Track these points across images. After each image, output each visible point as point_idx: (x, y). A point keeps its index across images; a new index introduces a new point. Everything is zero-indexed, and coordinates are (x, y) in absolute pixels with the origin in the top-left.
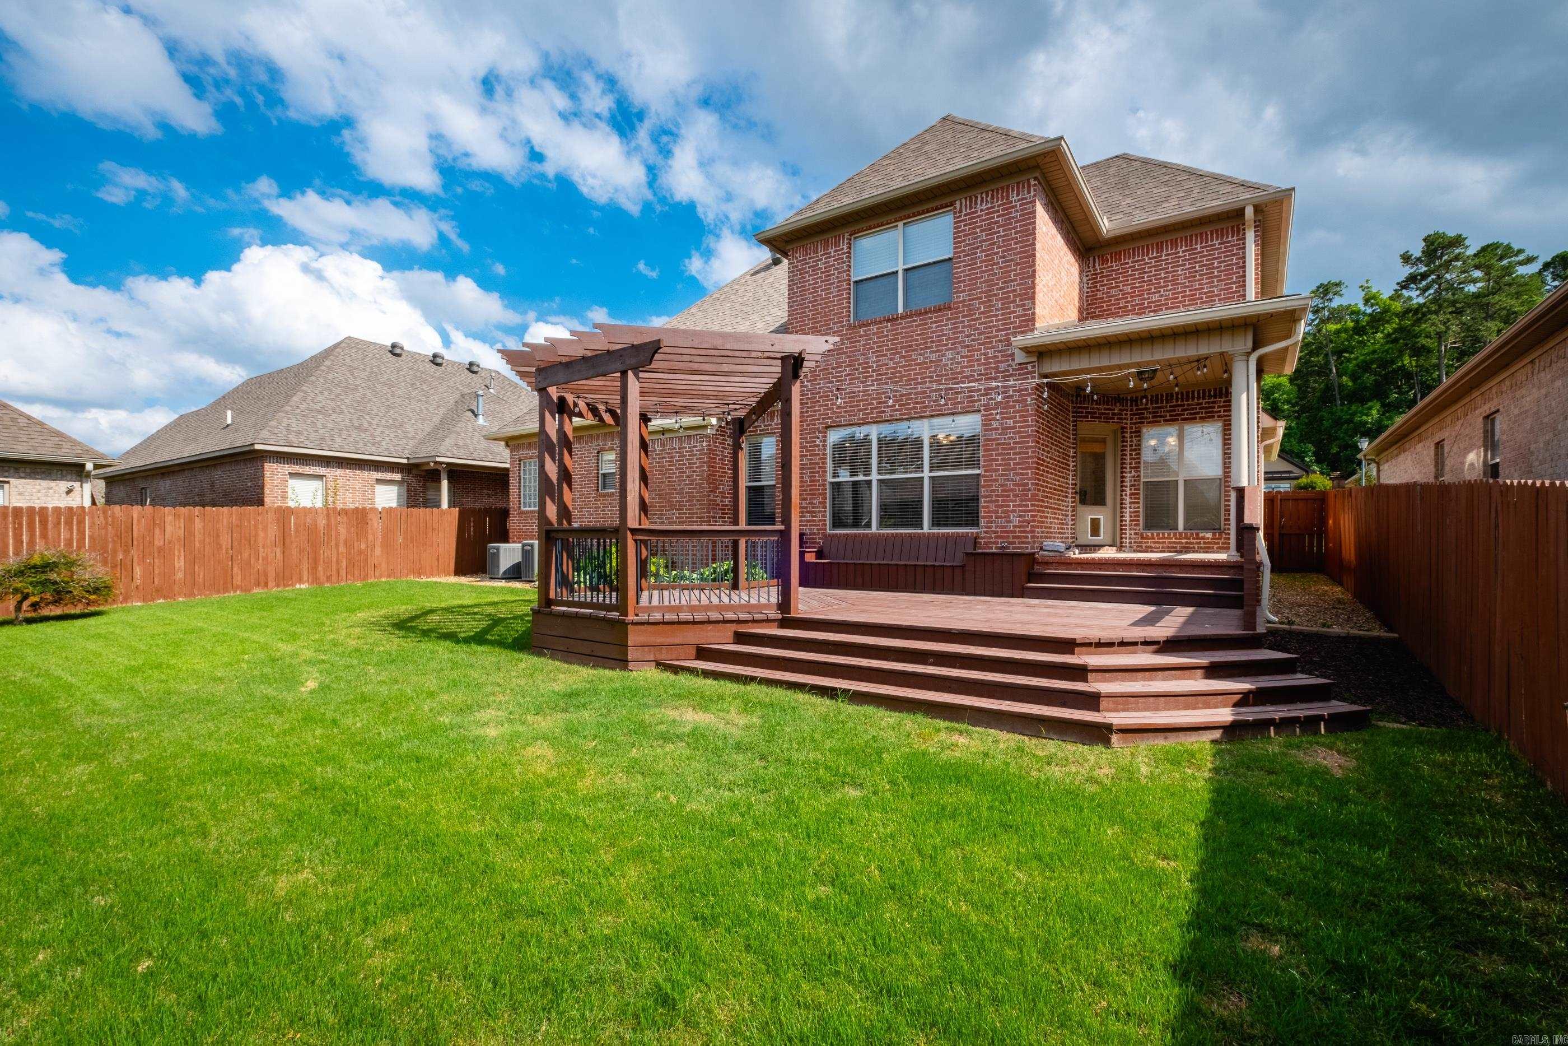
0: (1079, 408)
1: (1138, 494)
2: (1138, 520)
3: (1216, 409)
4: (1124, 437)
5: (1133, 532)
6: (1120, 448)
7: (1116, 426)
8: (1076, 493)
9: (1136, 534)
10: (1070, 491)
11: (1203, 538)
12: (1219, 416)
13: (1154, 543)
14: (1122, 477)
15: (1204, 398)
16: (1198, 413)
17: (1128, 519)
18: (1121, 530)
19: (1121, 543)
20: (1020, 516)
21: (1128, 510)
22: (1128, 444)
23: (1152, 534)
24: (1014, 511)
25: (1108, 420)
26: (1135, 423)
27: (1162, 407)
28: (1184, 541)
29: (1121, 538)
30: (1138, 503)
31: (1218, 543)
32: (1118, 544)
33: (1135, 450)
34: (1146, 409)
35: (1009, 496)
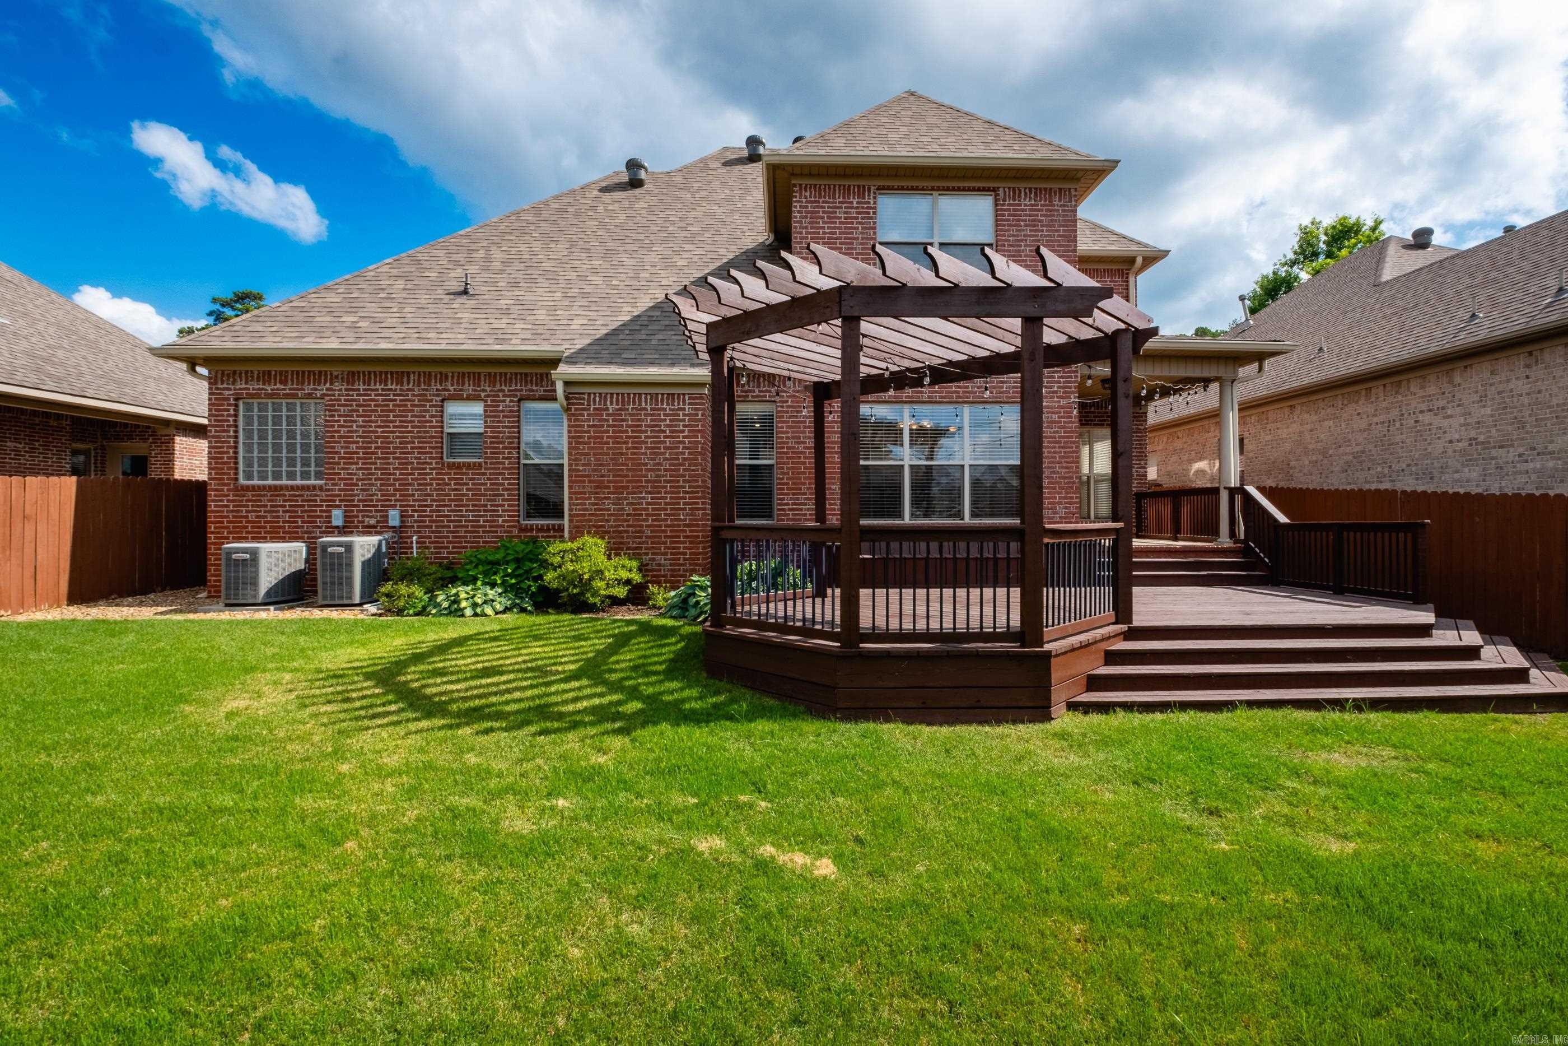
20: (1066, 508)
24: (1060, 503)
35: (1055, 488)
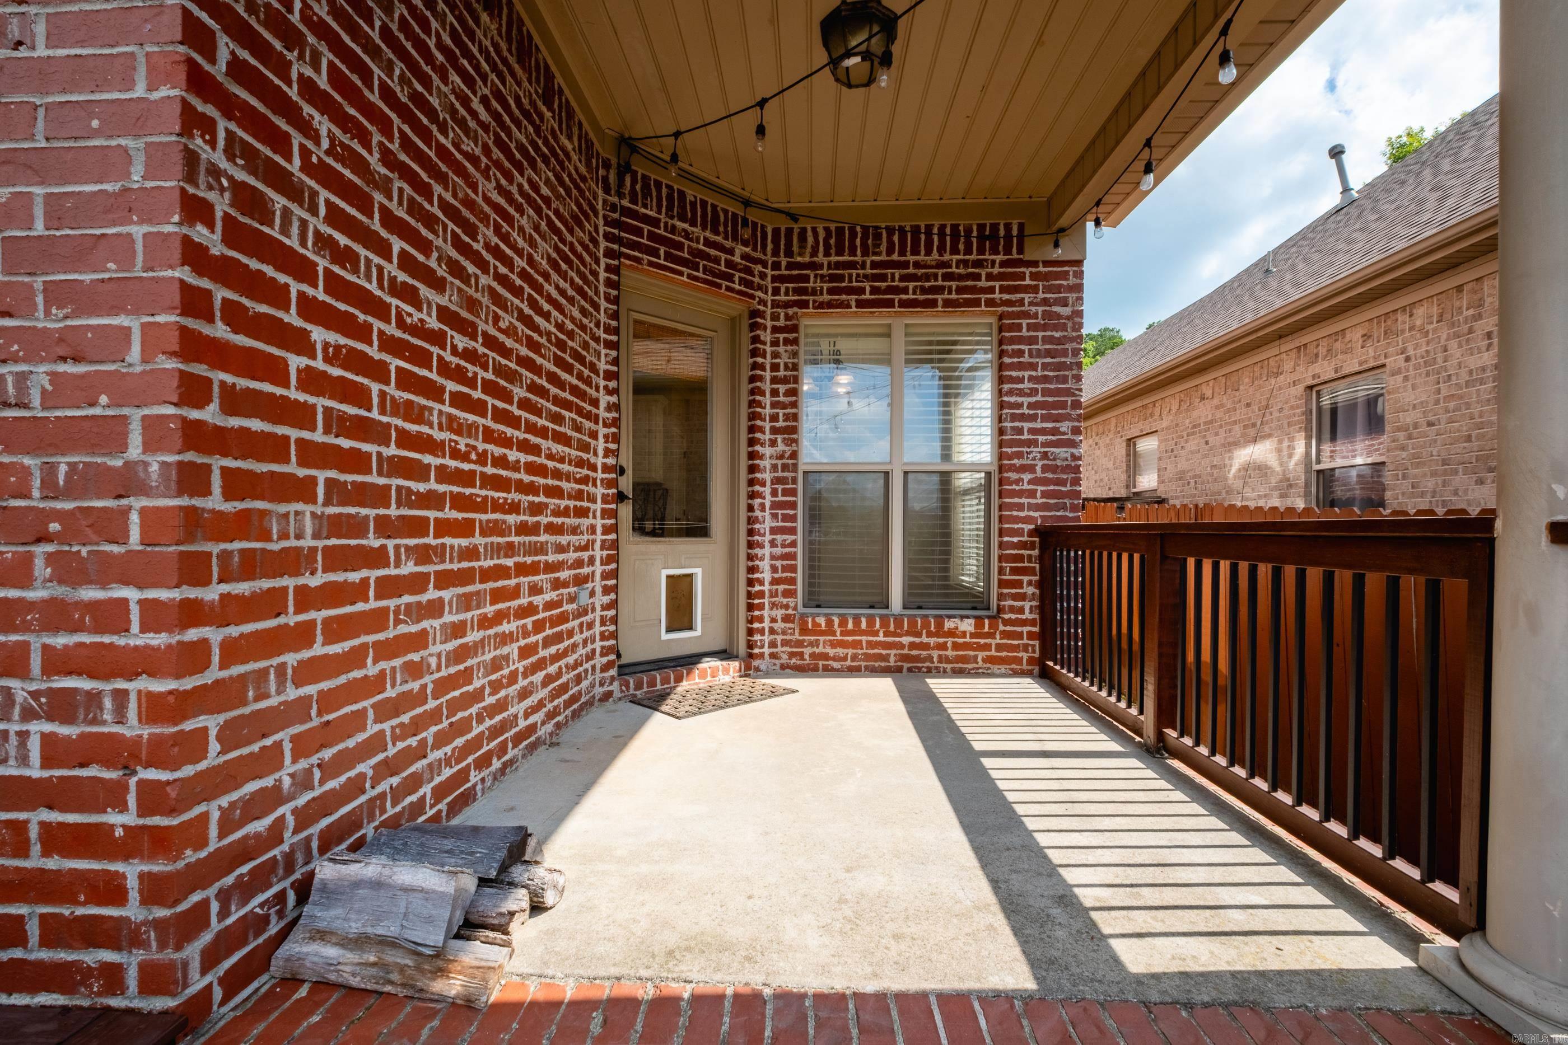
0: (626, 212)
1: (793, 505)
2: (792, 581)
3: (983, 283)
4: (756, 339)
5: (779, 613)
6: (746, 373)
7: (737, 307)
8: (621, 497)
9: (786, 619)
10: (600, 491)
11: (952, 633)
12: (990, 303)
13: (834, 645)
14: (752, 455)
15: (955, 251)
16: (940, 290)
17: (767, 576)
18: (750, 607)
19: (750, 645)
21: (767, 551)
22: (768, 361)
23: (829, 622)
25: (716, 278)
26: (787, 305)
27: (852, 265)
28: (906, 640)
29: (750, 632)
30: (793, 531)
31: (987, 647)
32: (742, 649)
33: (785, 381)
34: (814, 266)
